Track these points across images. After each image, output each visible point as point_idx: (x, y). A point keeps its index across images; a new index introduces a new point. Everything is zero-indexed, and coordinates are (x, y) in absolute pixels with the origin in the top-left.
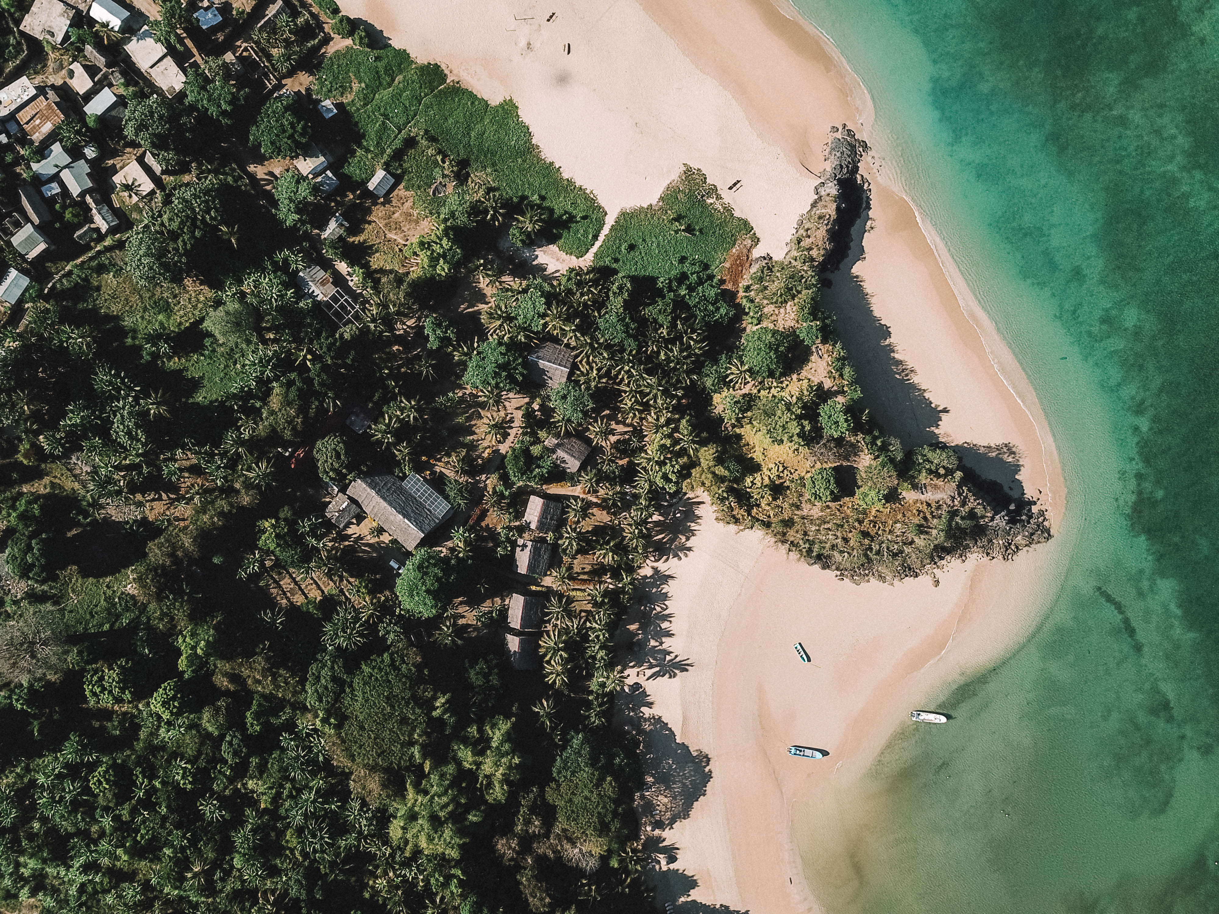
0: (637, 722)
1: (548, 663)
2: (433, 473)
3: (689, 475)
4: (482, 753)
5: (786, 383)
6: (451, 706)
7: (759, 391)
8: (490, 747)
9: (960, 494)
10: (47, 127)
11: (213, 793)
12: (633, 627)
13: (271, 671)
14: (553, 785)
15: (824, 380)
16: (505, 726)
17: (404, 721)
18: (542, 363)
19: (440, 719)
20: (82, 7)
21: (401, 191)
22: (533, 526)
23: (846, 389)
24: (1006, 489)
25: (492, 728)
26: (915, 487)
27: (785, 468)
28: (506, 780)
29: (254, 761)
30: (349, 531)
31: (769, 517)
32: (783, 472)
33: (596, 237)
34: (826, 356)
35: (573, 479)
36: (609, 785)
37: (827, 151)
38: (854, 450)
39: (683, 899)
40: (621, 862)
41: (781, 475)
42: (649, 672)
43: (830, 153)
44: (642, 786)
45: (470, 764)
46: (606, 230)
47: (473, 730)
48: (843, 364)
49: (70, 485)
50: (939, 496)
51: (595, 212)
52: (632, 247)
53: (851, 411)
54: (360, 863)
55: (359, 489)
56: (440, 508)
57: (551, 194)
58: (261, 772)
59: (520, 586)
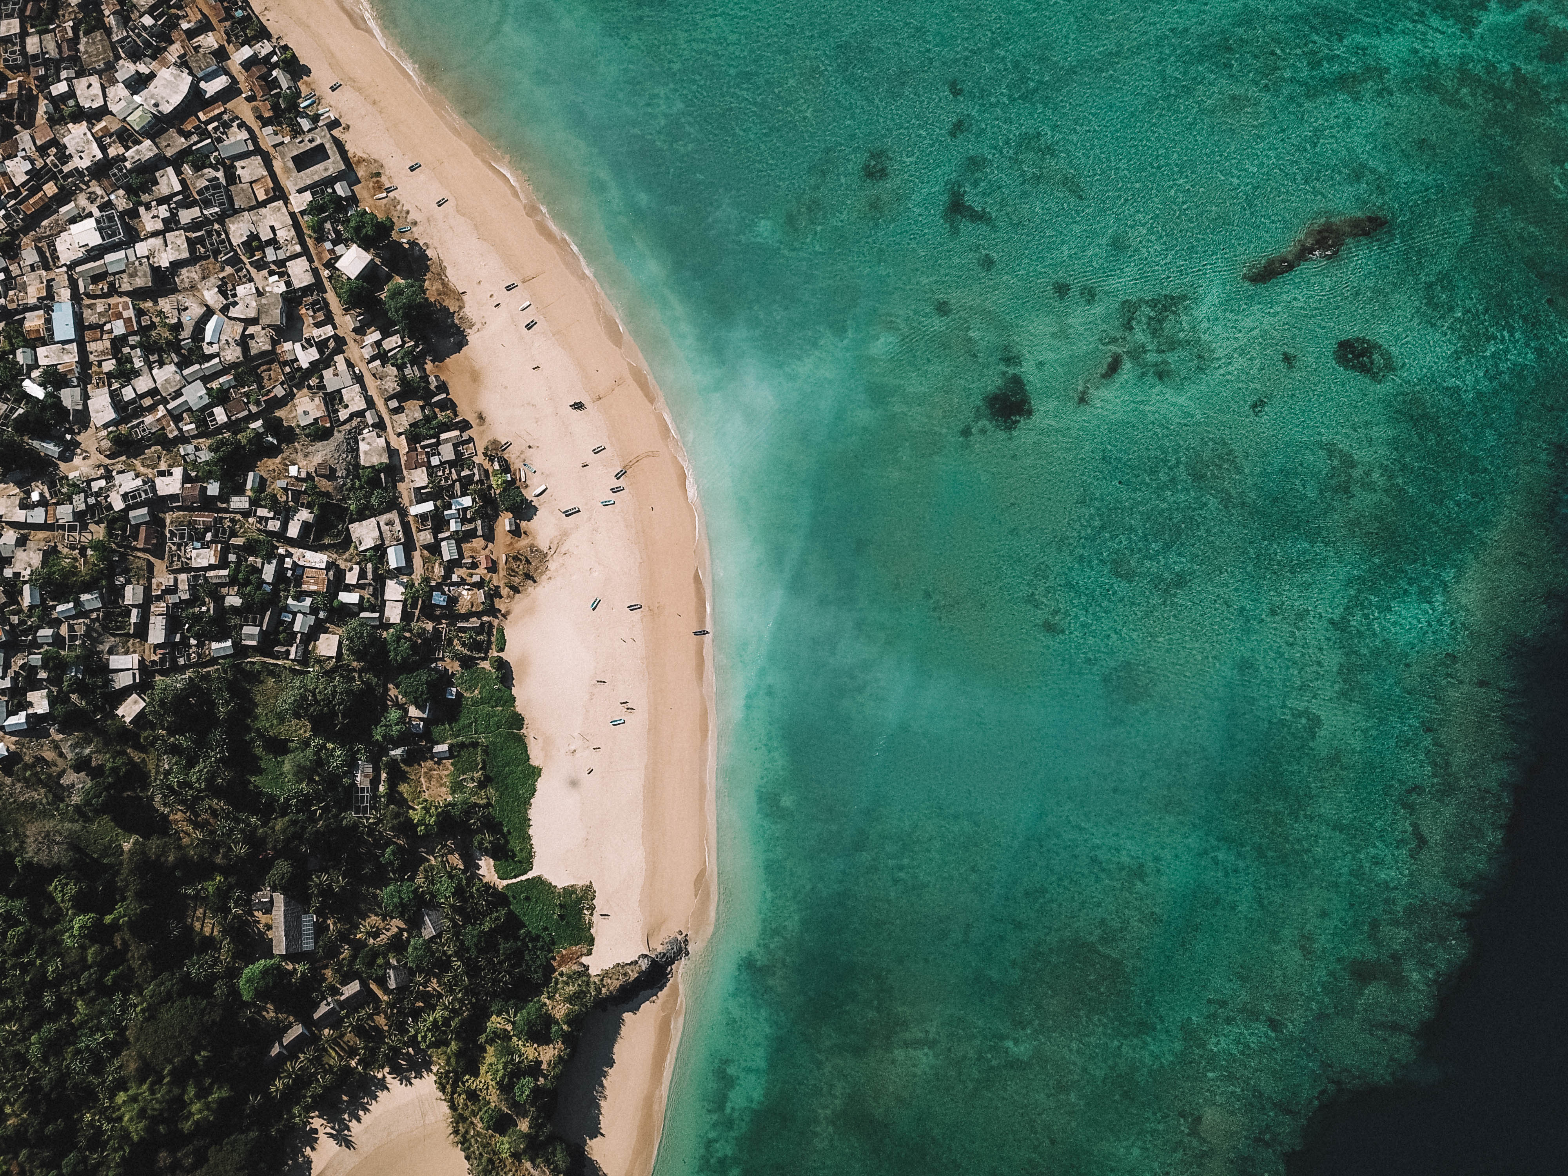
0: (296, 1153)
1: (280, 1079)
2: (325, 921)
3: (437, 1048)
4: (199, 1097)
5: (529, 1044)
6: (207, 1060)
7: (514, 1035)
8: (206, 1098)
10: (314, 588)
11: (58, 990)
12: (345, 1098)
13: (145, 958)
14: (218, 1147)
15: (545, 1062)
16: (225, 1093)
17: (179, 1046)
18: (426, 918)
19: (196, 1062)
20: (387, 543)
21: (448, 763)
22: (343, 998)
23: (549, 1077)
25: (218, 1088)
26: (533, 1162)
27: (486, 1089)
28: (197, 1123)
29: (92, 993)
30: (256, 913)
31: (459, 1106)
32: (484, 1089)
33: (515, 877)
34: (557, 1050)
35: (387, 991)
37: (667, 940)
38: (522, 1114)
41: (482, 1091)
42: (328, 1130)
43: (667, 943)
45: (188, 1098)
46: (524, 878)
47: (208, 1081)
48: (560, 1063)
49: (151, 767)
51: (527, 864)
52: (527, 899)
53: (537, 1092)
54: (88, 1097)
55: (279, 899)
56: (308, 945)
57: (515, 834)
58: (90, 1003)
59: (307, 1022)
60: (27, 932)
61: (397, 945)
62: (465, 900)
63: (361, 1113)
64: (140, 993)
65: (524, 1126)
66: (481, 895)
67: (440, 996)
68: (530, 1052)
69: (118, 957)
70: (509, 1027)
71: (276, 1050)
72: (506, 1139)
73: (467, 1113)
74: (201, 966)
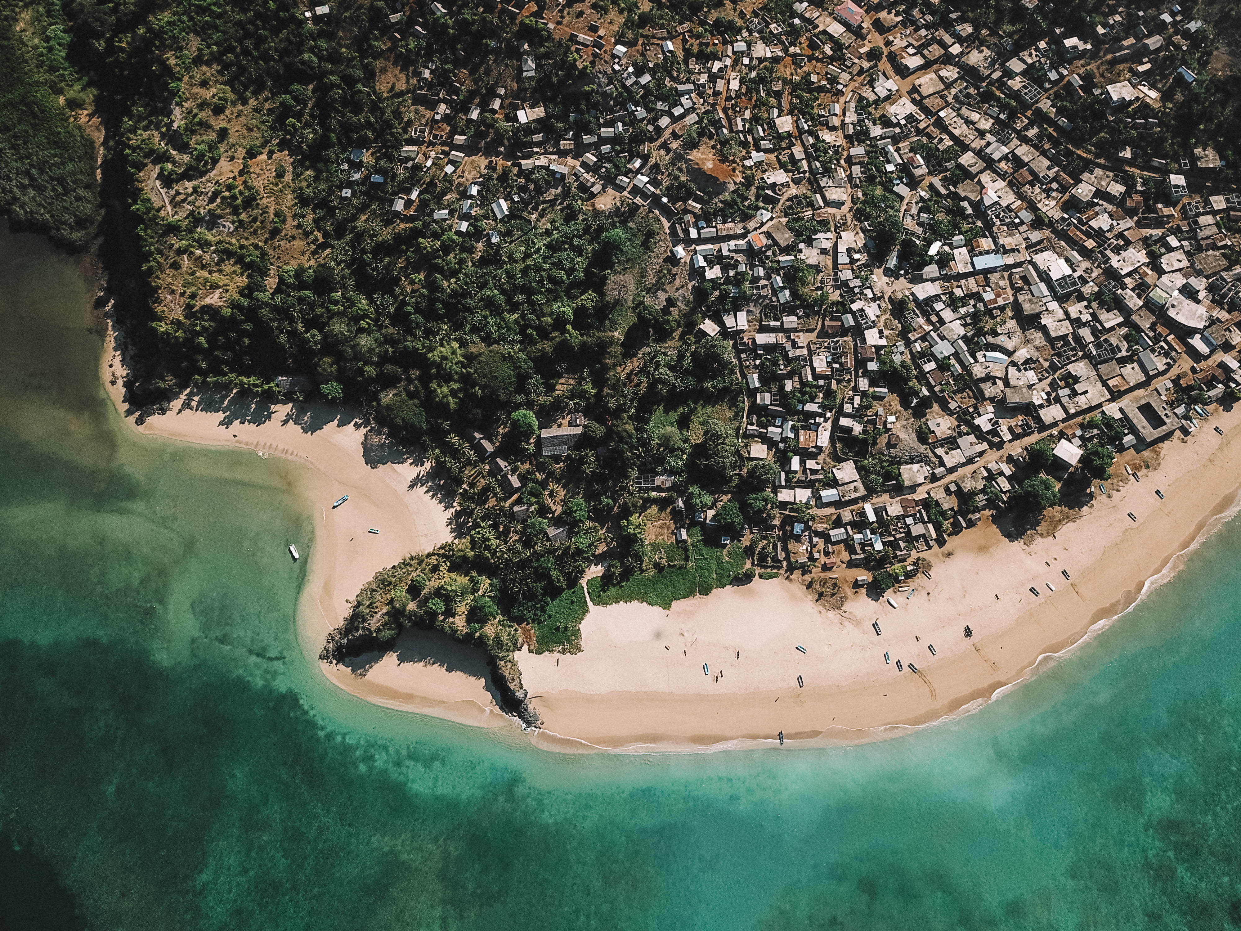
0: (410, 454)
1: (459, 439)
2: (562, 461)
3: (471, 542)
4: (451, 391)
5: (468, 608)
6: (475, 395)
7: (475, 596)
8: (450, 395)
10: (802, 438)
11: (525, 303)
12: (442, 482)
13: (542, 351)
14: (418, 405)
15: (454, 620)
16: (452, 406)
17: (485, 376)
18: (562, 529)
19: (474, 387)
20: (840, 488)
21: (673, 540)
22: (509, 476)
23: (443, 623)
24: (352, 658)
25: (456, 402)
26: (386, 614)
27: (439, 578)
28: (435, 391)
30: (569, 416)
31: (429, 559)
32: (439, 576)
33: (589, 593)
34: (462, 629)
35: (512, 505)
36: (399, 421)
37: (537, 712)
38: (420, 605)
39: (339, 417)
40: (373, 406)
42: (422, 473)
43: (535, 712)
44: (388, 435)
45: (451, 385)
46: (588, 599)
47: (461, 395)
48: (452, 632)
49: (670, 344)
50: (375, 619)
51: (598, 601)
52: (572, 602)
53: (433, 615)
54: (457, 326)
55: (579, 430)
56: (546, 452)
57: (620, 592)
58: (516, 322)
59: (494, 455)
60: (563, 282)
61: (543, 511)
62: (573, 556)
63: (431, 493)
64: (520, 350)
65: (412, 606)
66: (576, 567)
67: (506, 542)
68: (462, 609)
69: (544, 334)
70: (480, 593)
72: (404, 593)
73: (424, 565)
74: (536, 385)
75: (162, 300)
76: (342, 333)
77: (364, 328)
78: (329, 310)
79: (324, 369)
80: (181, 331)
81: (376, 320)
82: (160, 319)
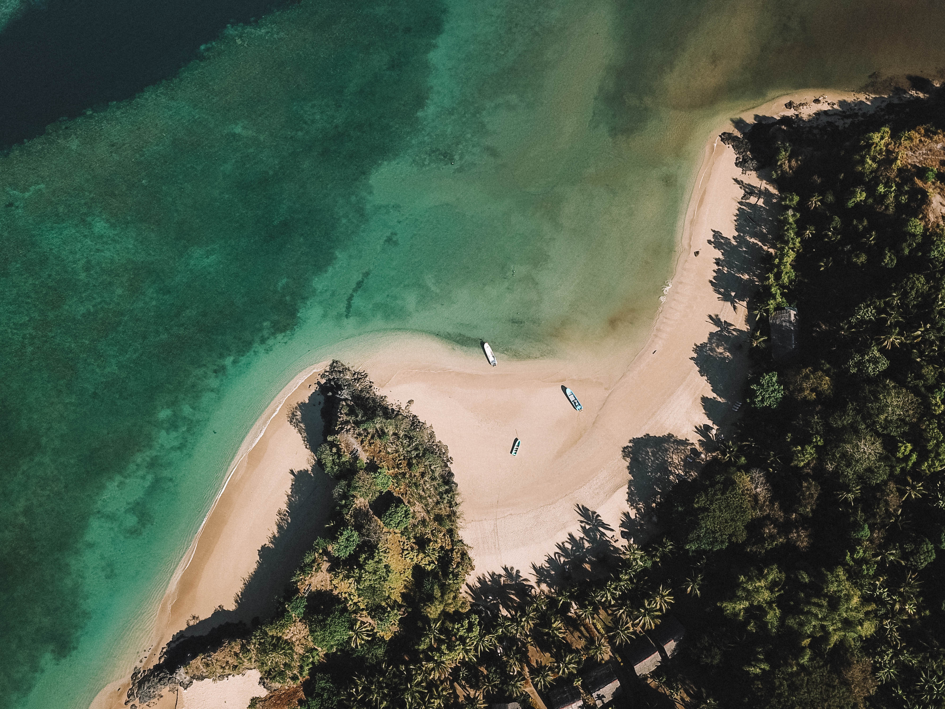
0: (645, 515)
1: (661, 610)
3: (456, 612)
4: (760, 607)
5: (343, 595)
6: (751, 659)
7: (363, 610)
8: (751, 605)
9: (342, 429)
12: (588, 567)
14: (734, 539)
15: (324, 571)
16: (729, 607)
17: (794, 688)
19: (766, 660)
23: (321, 551)
25: (738, 615)
26: (356, 458)
27: (403, 550)
28: (761, 576)
31: (444, 535)
32: (407, 550)
34: (307, 582)
35: (524, 700)
36: (700, 502)
37: (153, 700)
38: (359, 513)
39: (722, 400)
40: (738, 457)
41: (409, 549)
42: (609, 533)
43: (154, 697)
44: (682, 480)
45: (775, 610)
47: (752, 628)
48: (305, 566)
50: (352, 440)
54: (914, 637)
59: (629, 676)
63: (568, 546)
65: (361, 500)
68: (342, 586)
71: (670, 647)
72: (386, 488)
73: (434, 524)
75: (931, 139)
76: (881, 410)
77: (897, 449)
78: (931, 389)
79: (807, 377)
80: (875, 166)
81: (917, 475)
82: (895, 136)
